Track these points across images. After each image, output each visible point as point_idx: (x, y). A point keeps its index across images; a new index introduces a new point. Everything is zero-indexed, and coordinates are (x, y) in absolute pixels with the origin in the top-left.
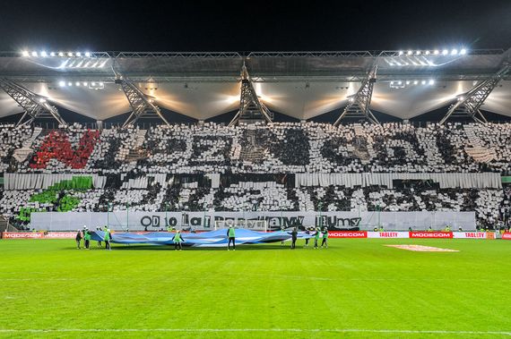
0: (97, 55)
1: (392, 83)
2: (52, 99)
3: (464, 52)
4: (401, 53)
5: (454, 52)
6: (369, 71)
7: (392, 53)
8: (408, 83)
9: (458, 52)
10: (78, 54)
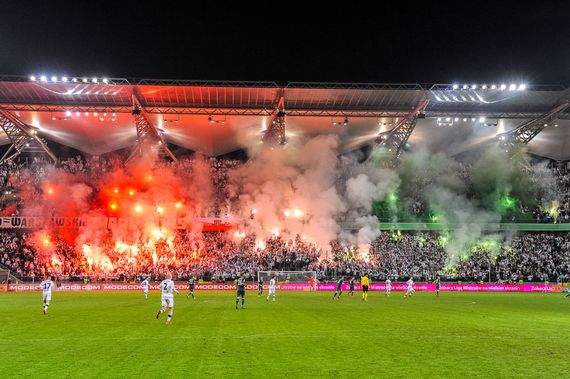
0: (115, 81)
1: (439, 119)
2: (43, 130)
3: (523, 87)
4: (455, 87)
5: (513, 87)
6: (416, 106)
7: (445, 87)
8: (457, 120)
9: (516, 88)
10: (95, 80)
